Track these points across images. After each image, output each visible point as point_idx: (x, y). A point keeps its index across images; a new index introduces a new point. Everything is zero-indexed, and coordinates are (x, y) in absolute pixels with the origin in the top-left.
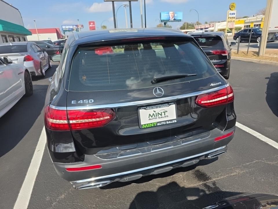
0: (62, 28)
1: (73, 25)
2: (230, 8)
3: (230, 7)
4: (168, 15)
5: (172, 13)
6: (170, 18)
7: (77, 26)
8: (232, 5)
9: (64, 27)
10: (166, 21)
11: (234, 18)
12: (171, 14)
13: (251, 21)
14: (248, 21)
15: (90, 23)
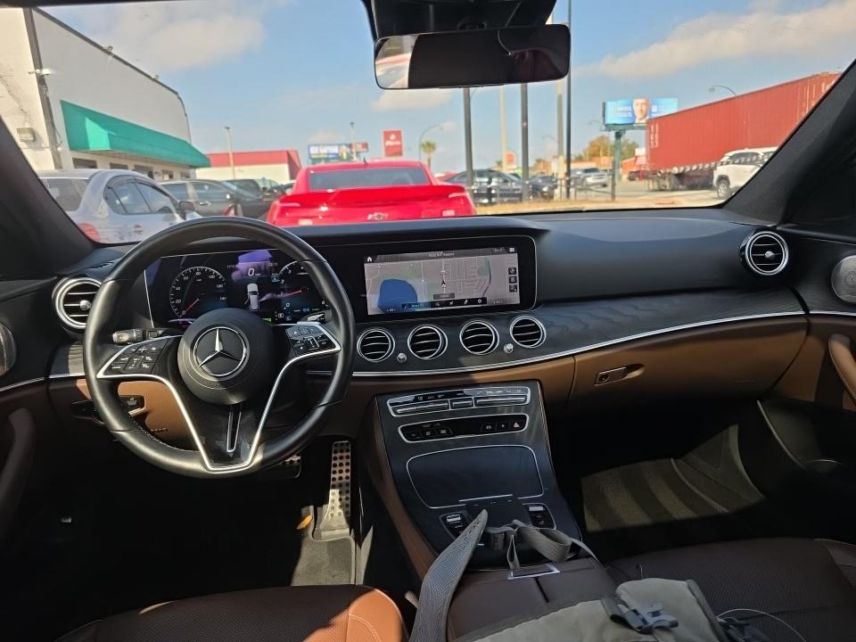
0: (309, 151)
1: (339, 145)
4: (629, 109)
5: (642, 104)
6: (634, 117)
7: (350, 146)
9: (314, 150)
10: (621, 128)
12: (638, 105)
15: (387, 135)
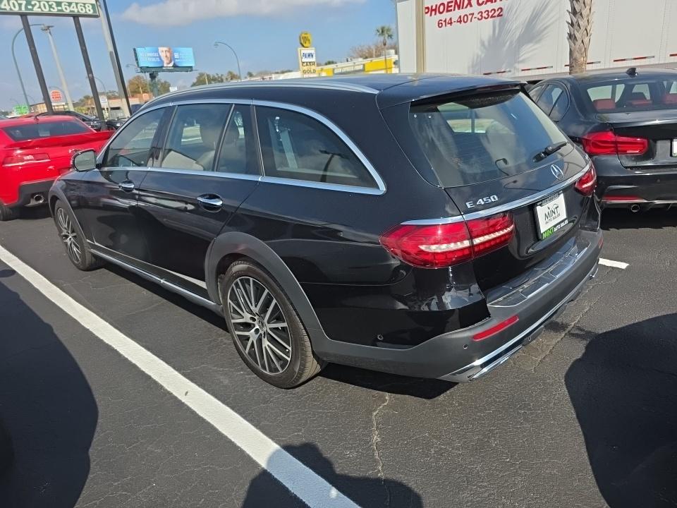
2: (301, 44)
3: (300, 40)
5: (166, 51)
6: (162, 61)
8: (304, 35)
10: (153, 70)
11: (313, 63)
13: (344, 70)
14: (340, 71)
